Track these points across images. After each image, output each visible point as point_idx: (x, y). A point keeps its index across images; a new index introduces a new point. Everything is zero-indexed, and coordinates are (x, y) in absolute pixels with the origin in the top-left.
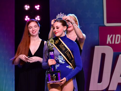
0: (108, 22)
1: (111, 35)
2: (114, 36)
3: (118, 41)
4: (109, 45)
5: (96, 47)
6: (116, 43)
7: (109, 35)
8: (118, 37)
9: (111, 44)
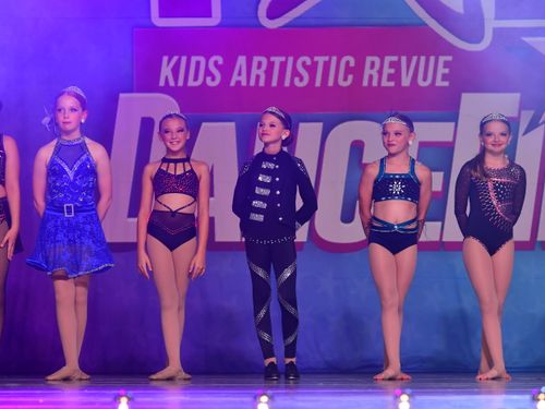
0: (162, 15)
1: (175, 58)
2: (184, 59)
3: (196, 79)
4: (167, 90)
5: (122, 96)
6: (191, 83)
7: (165, 59)
8: (198, 63)
9: (172, 88)
